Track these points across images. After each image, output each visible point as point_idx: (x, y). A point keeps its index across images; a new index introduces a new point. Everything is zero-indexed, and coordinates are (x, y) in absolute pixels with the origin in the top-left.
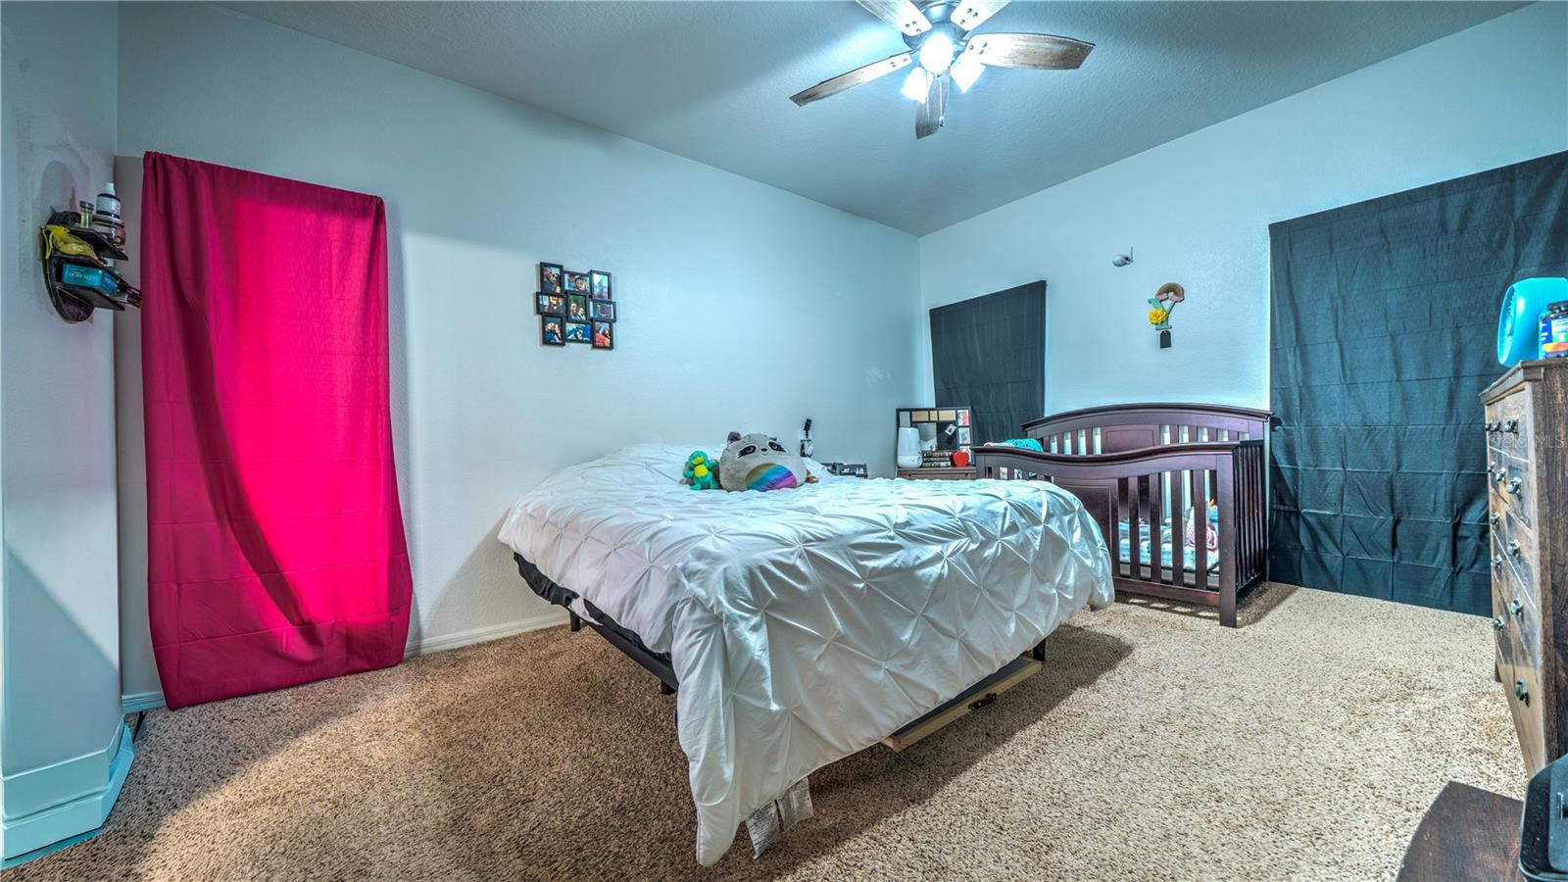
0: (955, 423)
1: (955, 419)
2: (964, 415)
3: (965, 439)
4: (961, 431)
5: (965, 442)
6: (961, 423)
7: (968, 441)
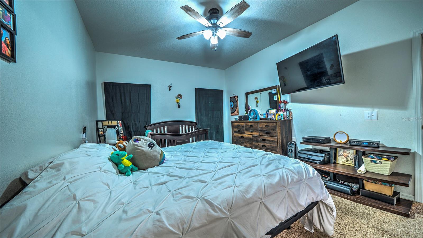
0: (117, 126)
1: (117, 124)
2: (120, 122)
3: (121, 131)
4: (120, 128)
5: (121, 132)
6: (119, 126)
7: (122, 132)
